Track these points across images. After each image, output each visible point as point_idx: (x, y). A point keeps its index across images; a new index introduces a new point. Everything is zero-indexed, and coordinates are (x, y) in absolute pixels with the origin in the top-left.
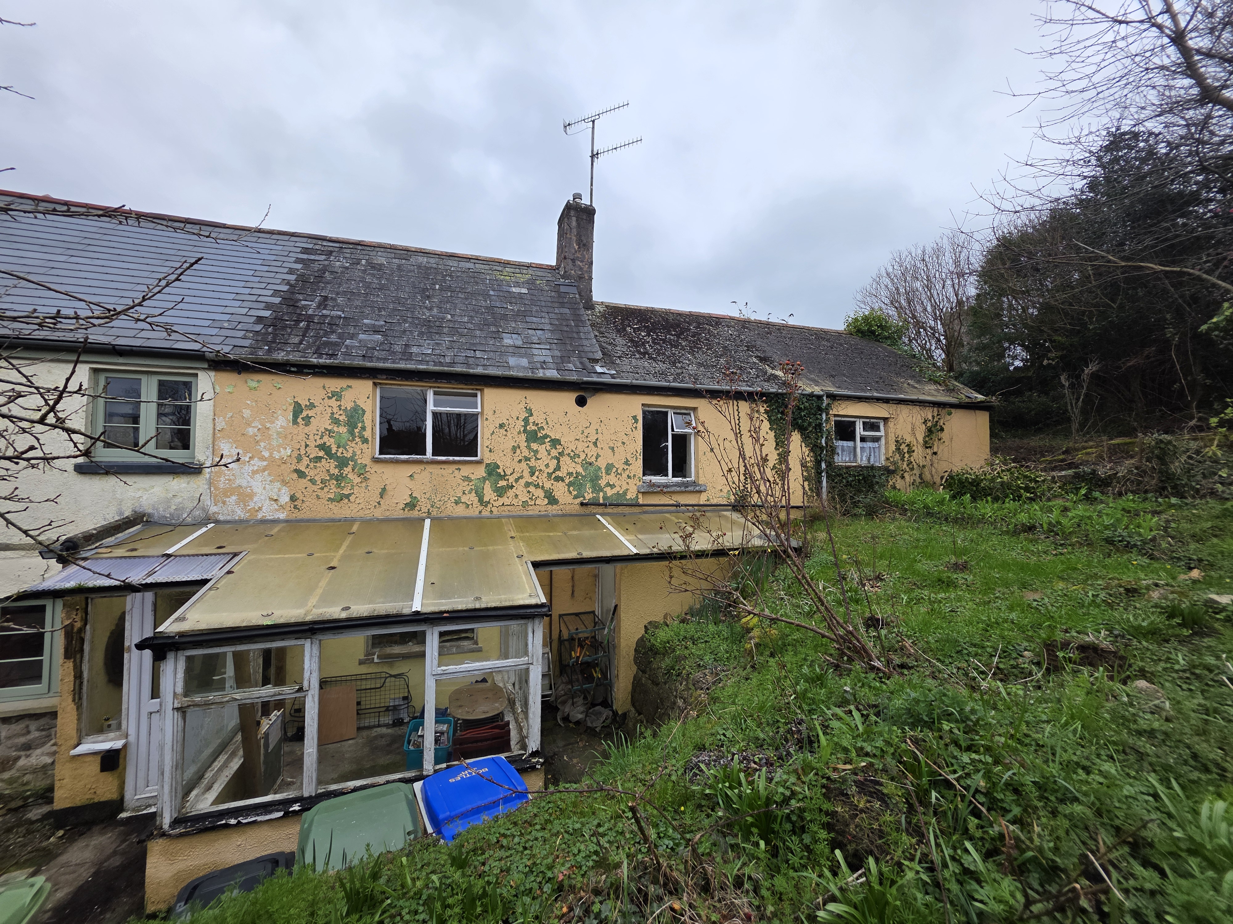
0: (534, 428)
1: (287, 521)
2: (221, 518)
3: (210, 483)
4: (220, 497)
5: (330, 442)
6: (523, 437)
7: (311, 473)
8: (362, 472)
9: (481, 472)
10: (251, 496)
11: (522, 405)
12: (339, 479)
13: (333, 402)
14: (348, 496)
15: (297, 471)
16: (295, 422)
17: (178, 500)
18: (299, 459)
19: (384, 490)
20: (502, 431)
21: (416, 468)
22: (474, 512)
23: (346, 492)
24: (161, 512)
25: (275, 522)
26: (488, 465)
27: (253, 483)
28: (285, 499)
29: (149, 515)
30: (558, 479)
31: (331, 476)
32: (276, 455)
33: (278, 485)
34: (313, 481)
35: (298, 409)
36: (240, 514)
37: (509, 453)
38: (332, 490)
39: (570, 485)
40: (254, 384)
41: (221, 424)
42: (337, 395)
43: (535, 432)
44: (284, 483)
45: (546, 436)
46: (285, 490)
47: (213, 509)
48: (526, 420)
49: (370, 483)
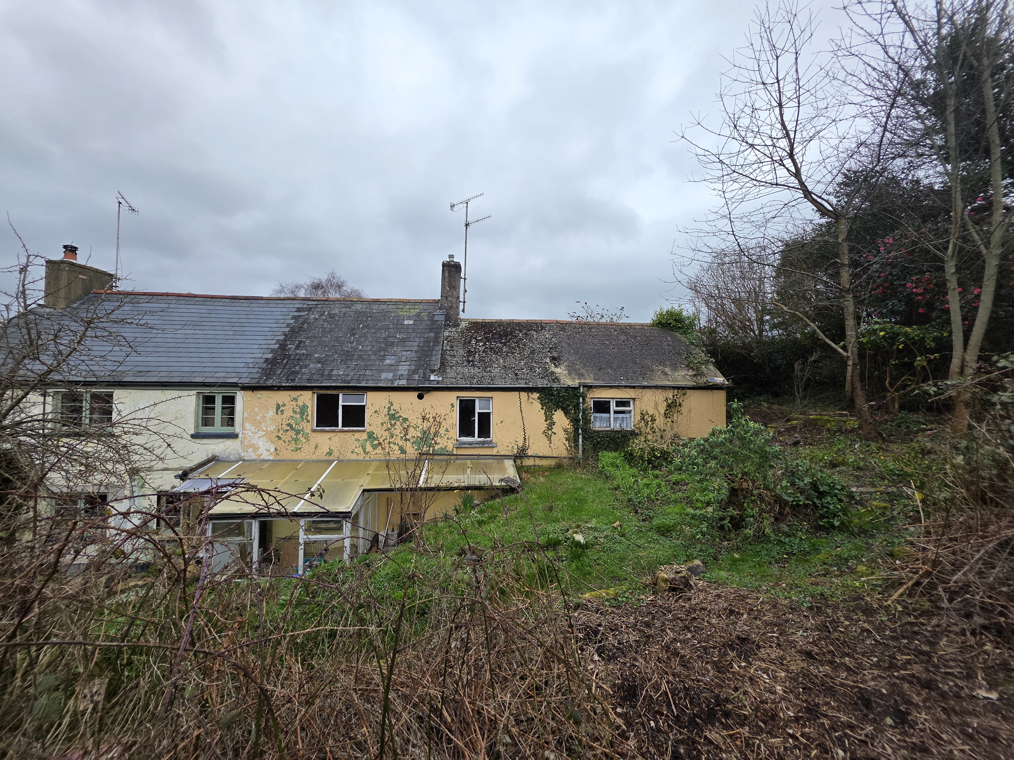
0: (394, 412)
1: (273, 461)
2: (246, 458)
3: (242, 443)
4: (245, 448)
5: (292, 422)
6: (387, 417)
7: (283, 437)
8: (307, 438)
9: (364, 436)
10: (258, 448)
11: (387, 400)
12: (296, 440)
13: (294, 403)
14: (300, 449)
15: (278, 437)
16: (277, 413)
17: (229, 450)
18: (279, 431)
19: (317, 445)
20: (376, 414)
21: (332, 435)
22: (361, 457)
23: (299, 447)
24: (222, 455)
25: (268, 461)
26: (368, 433)
27: (259, 442)
28: (273, 450)
29: (218, 457)
30: (406, 440)
31: (293, 439)
32: (269, 429)
33: (269, 443)
34: (284, 441)
35: (278, 407)
36: (254, 457)
37: (380, 425)
38: (293, 446)
39: (413, 443)
40: (259, 396)
41: (246, 415)
42: (295, 399)
43: (394, 415)
44: (272, 442)
45: (400, 417)
46: (272, 446)
47: (243, 454)
48: (389, 408)
49: (310, 442)
